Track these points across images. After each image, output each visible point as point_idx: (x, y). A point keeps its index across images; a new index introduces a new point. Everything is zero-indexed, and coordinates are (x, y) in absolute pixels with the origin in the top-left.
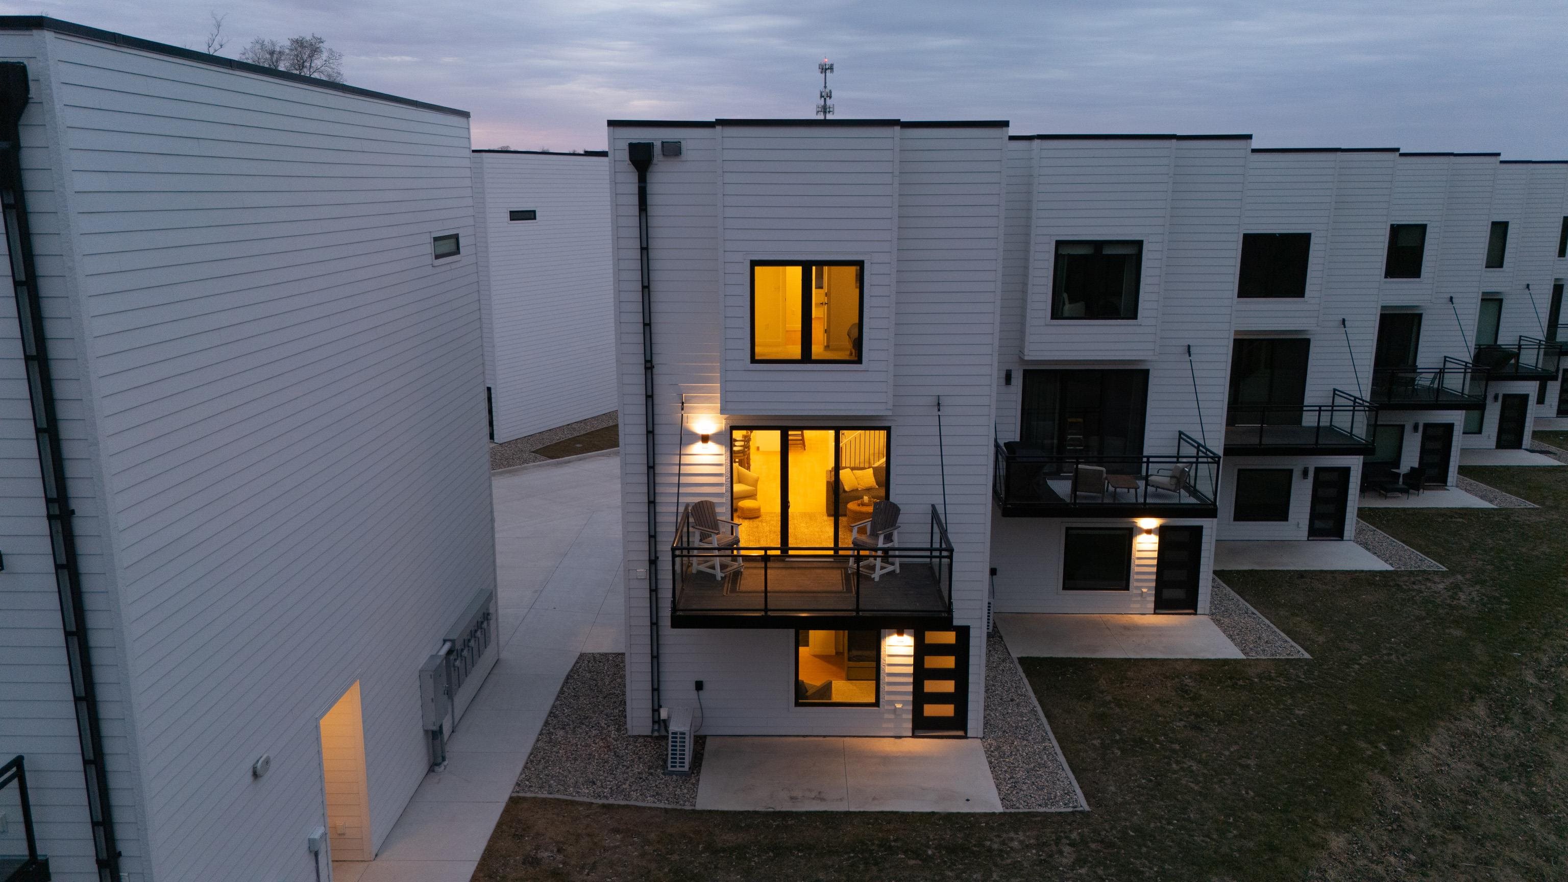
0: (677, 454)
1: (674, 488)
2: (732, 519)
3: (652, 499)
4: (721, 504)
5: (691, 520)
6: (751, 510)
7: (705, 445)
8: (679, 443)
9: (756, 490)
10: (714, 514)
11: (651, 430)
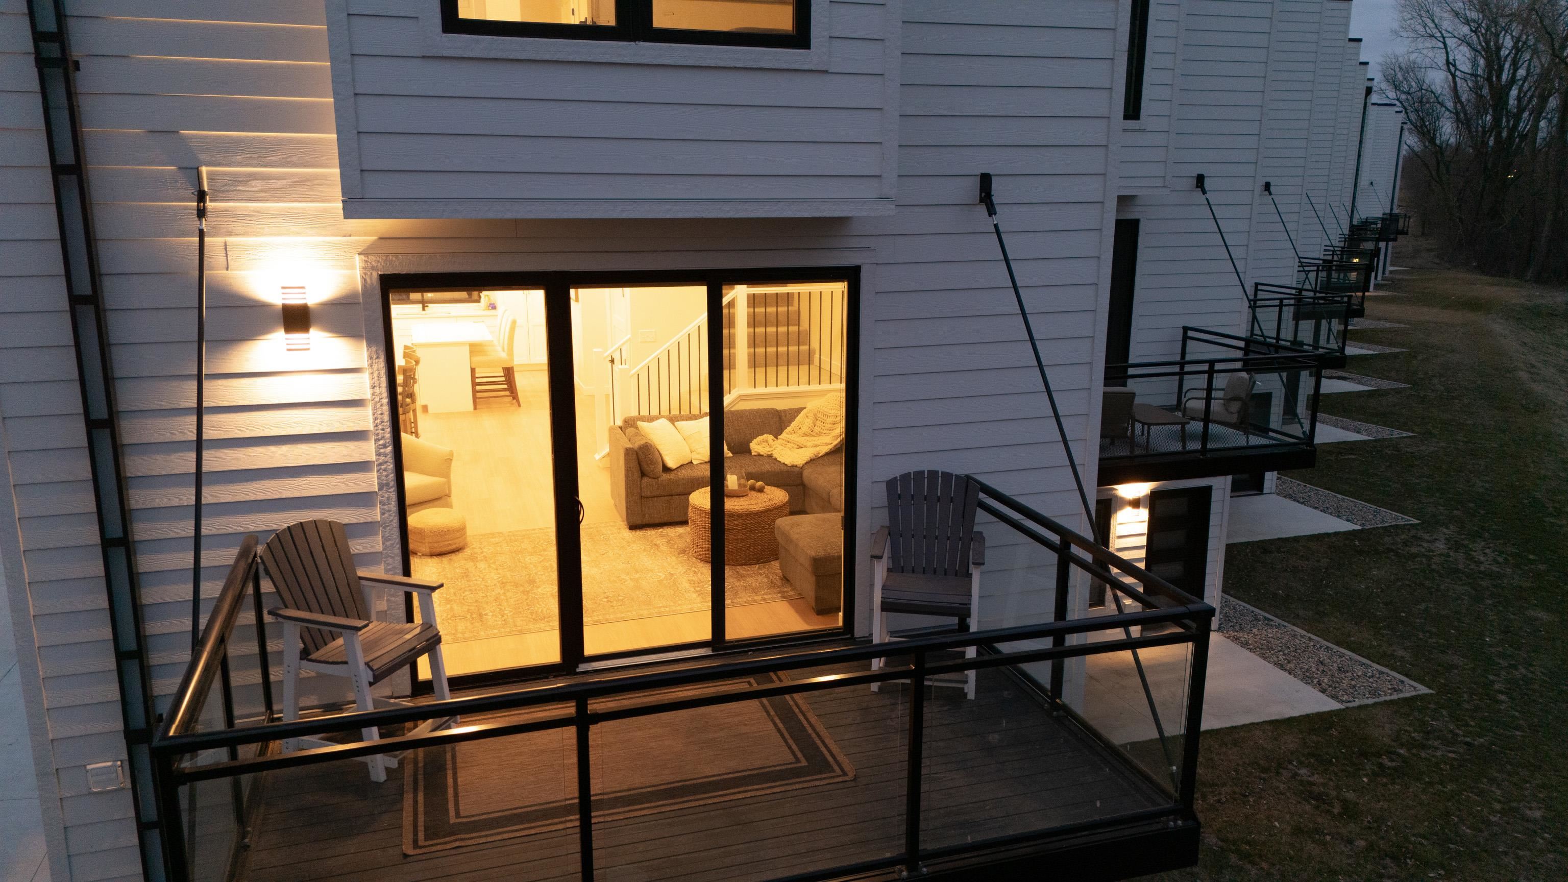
0: (187, 377)
1: (183, 490)
2: (407, 572)
3: (116, 531)
4: (367, 528)
5: (266, 586)
6: (443, 533)
7: (298, 338)
8: (195, 337)
9: (449, 483)
10: (347, 561)
11: (88, 291)
